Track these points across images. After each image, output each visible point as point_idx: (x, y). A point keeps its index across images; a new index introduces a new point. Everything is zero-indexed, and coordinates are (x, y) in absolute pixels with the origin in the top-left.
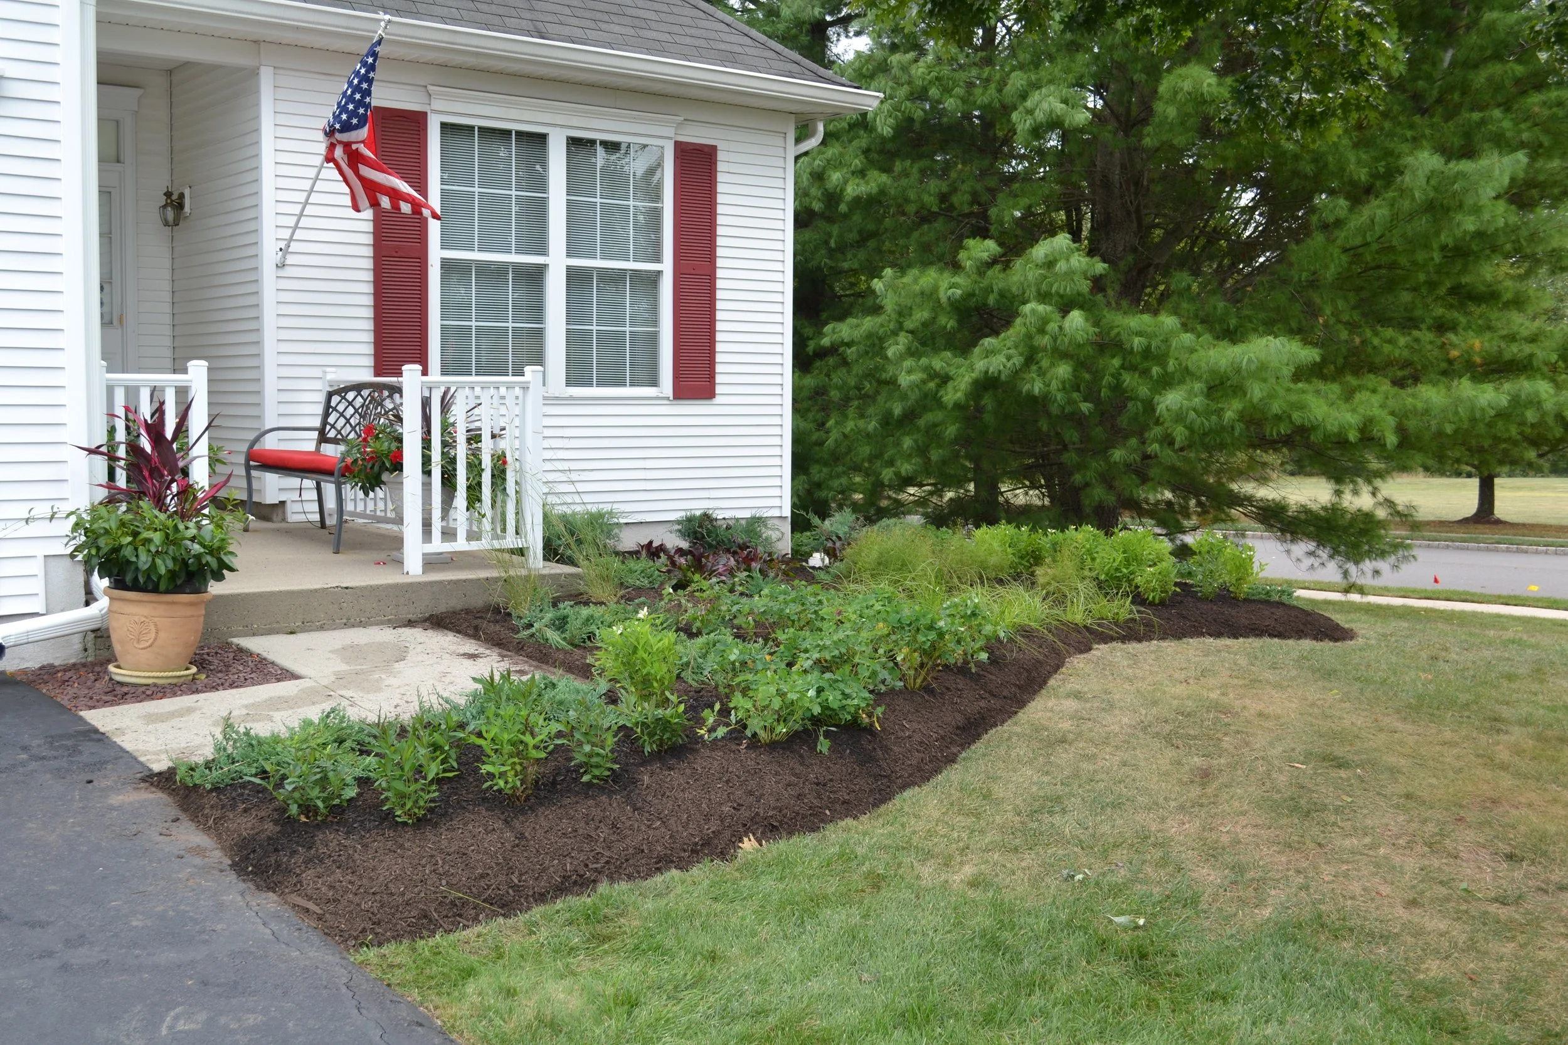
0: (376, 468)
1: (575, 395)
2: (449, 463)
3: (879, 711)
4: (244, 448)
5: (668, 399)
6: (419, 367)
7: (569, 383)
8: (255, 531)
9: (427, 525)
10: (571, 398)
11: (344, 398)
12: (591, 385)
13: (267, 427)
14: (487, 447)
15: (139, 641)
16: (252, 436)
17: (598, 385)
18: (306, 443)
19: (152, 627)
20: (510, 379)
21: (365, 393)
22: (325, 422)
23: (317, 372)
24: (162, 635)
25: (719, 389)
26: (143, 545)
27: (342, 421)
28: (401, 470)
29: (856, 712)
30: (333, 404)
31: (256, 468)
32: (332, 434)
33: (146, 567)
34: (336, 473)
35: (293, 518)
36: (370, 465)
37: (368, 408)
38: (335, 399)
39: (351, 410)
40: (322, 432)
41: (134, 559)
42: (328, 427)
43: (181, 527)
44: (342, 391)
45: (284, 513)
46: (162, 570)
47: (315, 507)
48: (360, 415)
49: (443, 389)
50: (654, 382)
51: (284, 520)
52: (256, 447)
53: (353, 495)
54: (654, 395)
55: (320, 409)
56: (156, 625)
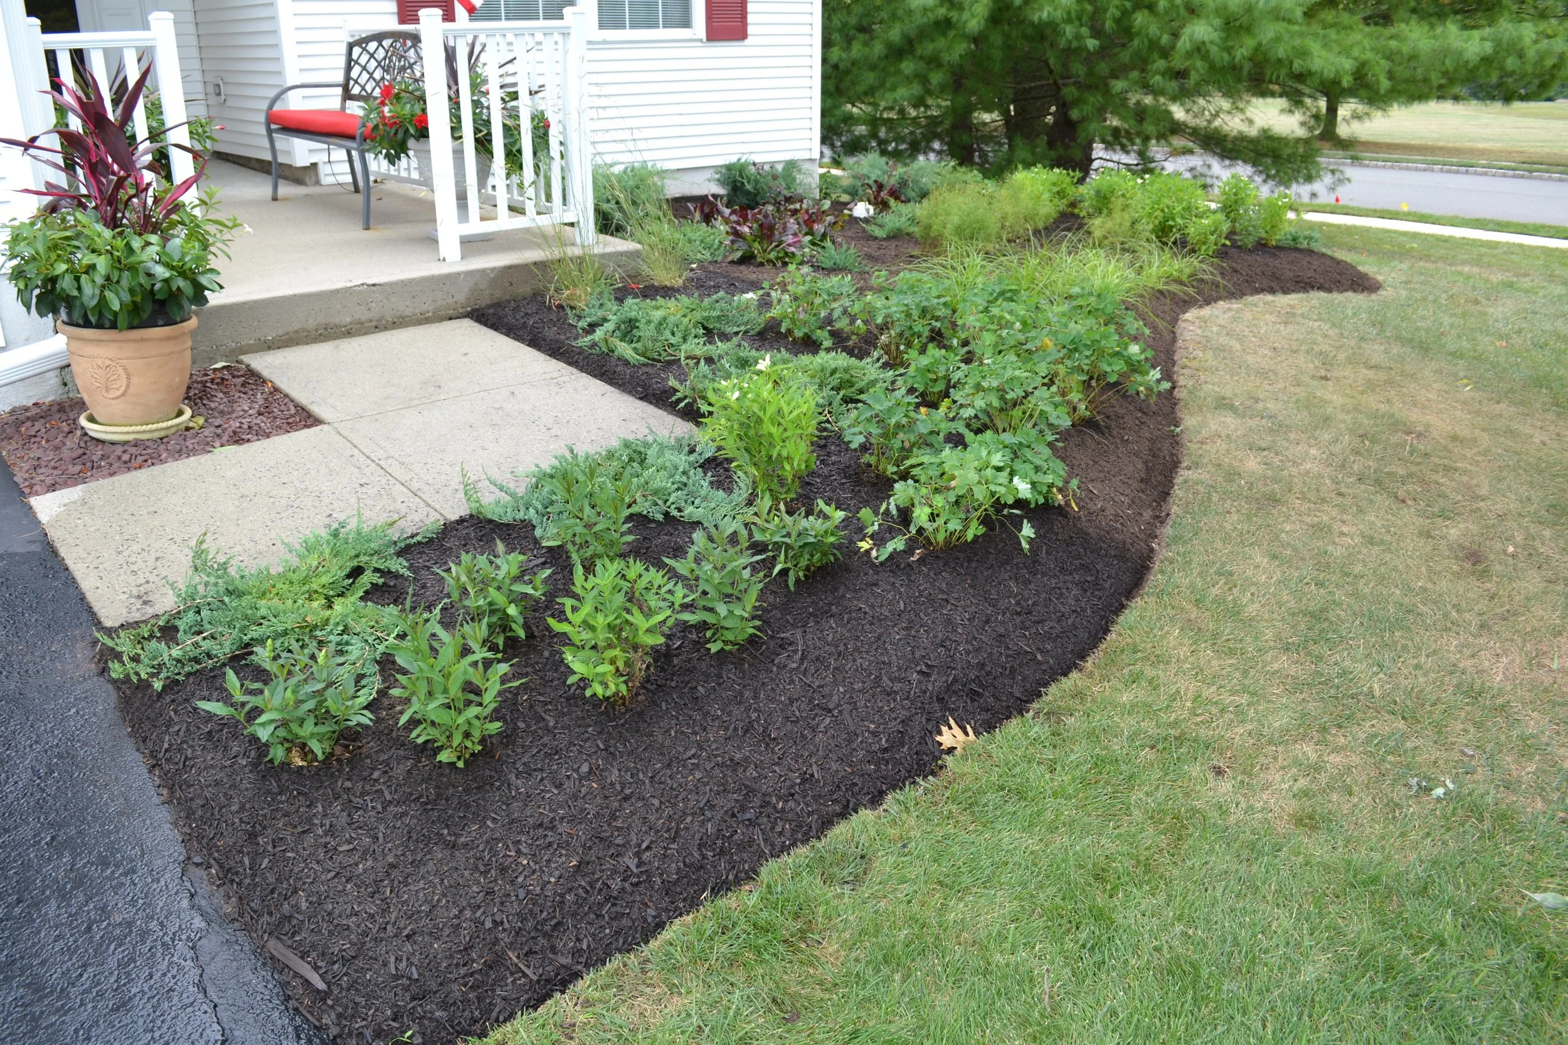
0: (400, 135)
1: (608, 39)
2: (482, 127)
3: (1074, 483)
4: (264, 106)
5: (701, 41)
6: (438, 12)
7: (602, 25)
8: (286, 199)
9: (462, 198)
10: (604, 42)
11: (364, 49)
12: (624, 27)
13: (289, 84)
14: (525, 108)
15: (107, 390)
16: (272, 93)
17: (631, 27)
18: (331, 101)
19: (121, 371)
20: (542, 23)
21: (386, 43)
22: (348, 78)
23: (336, 21)
24: (135, 380)
25: (751, 30)
26: (86, 273)
27: (365, 76)
28: (427, 137)
29: (1049, 492)
30: (355, 56)
31: (278, 131)
32: (356, 90)
33: (94, 302)
34: (358, 137)
35: (326, 180)
36: (393, 132)
37: (391, 61)
38: (356, 51)
39: (373, 63)
40: (346, 88)
41: (75, 293)
42: (352, 83)
43: (136, 243)
44: (362, 42)
45: (317, 175)
46: (116, 306)
47: (346, 168)
48: (383, 68)
49: (470, 39)
50: (686, 23)
51: (318, 182)
52: (276, 108)
53: (378, 165)
54: (688, 37)
55: (342, 62)
56: (125, 369)
